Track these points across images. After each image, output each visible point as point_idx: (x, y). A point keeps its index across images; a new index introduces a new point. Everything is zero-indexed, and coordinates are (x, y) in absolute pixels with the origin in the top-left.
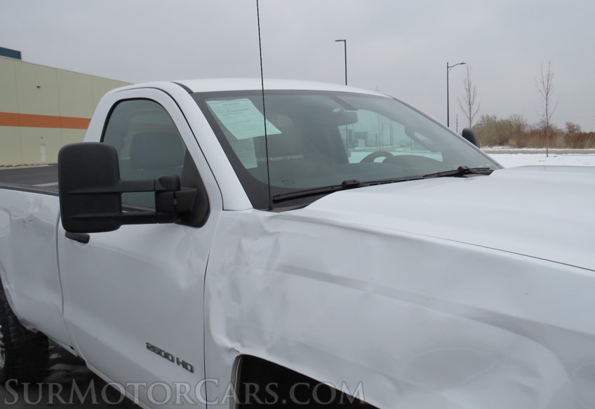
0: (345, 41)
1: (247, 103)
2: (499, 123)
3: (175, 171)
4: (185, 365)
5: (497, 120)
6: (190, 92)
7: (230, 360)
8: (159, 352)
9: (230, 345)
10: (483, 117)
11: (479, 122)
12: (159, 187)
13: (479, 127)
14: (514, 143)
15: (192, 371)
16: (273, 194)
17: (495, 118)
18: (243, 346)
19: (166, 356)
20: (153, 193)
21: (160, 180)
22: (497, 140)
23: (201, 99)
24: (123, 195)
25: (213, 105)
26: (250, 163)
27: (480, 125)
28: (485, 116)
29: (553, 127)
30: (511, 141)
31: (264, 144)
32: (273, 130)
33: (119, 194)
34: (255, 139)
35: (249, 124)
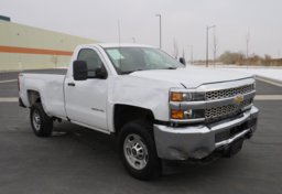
1: (116, 51)
3: (100, 67)
4: (102, 111)
6: (102, 48)
7: (112, 106)
8: (95, 109)
12: (96, 70)
14: (239, 63)
16: (122, 72)
18: (115, 102)
19: (97, 110)
20: (95, 72)
22: (231, 62)
23: (105, 49)
24: (88, 72)
25: (109, 51)
26: (117, 66)
31: (120, 61)
32: (123, 57)
35: (117, 56)
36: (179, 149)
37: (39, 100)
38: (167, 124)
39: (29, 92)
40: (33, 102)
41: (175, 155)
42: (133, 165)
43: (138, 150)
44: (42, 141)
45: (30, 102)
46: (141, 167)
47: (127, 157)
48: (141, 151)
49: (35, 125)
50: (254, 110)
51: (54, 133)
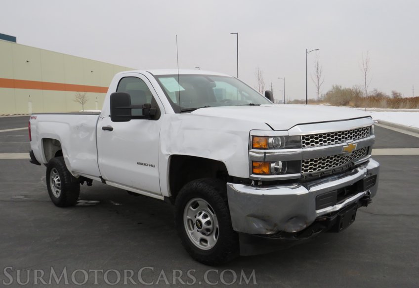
0: (237, 34)
1: (173, 79)
2: (343, 90)
3: (149, 102)
4: (152, 166)
5: (342, 88)
6: (153, 75)
7: (167, 158)
8: (142, 164)
9: (167, 153)
10: (333, 86)
11: (331, 90)
12: (144, 107)
13: (331, 93)
14: (353, 104)
15: (154, 167)
16: (181, 109)
17: (341, 87)
18: (171, 152)
19: (145, 164)
20: (142, 109)
21: (145, 105)
22: (342, 102)
23: (157, 77)
24: (132, 110)
25: (161, 80)
26: (175, 101)
27: (332, 91)
28: (335, 86)
29: (382, 93)
30: (351, 103)
31: (179, 93)
32: (182, 89)
33: (131, 109)
34: (176, 92)
35: (174, 87)
36: (263, 219)
37: (59, 154)
38: (247, 182)
39: (46, 141)
40: (51, 157)
41: (258, 227)
42: (197, 243)
43: (204, 221)
44: (64, 214)
45: (46, 156)
46: (209, 246)
47: (189, 232)
48: (208, 223)
49: (54, 190)
50: (373, 164)
51: (81, 202)
